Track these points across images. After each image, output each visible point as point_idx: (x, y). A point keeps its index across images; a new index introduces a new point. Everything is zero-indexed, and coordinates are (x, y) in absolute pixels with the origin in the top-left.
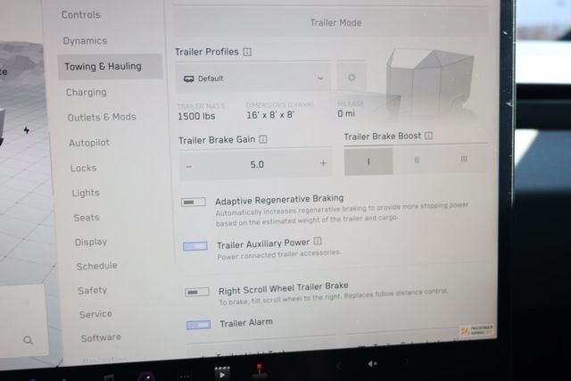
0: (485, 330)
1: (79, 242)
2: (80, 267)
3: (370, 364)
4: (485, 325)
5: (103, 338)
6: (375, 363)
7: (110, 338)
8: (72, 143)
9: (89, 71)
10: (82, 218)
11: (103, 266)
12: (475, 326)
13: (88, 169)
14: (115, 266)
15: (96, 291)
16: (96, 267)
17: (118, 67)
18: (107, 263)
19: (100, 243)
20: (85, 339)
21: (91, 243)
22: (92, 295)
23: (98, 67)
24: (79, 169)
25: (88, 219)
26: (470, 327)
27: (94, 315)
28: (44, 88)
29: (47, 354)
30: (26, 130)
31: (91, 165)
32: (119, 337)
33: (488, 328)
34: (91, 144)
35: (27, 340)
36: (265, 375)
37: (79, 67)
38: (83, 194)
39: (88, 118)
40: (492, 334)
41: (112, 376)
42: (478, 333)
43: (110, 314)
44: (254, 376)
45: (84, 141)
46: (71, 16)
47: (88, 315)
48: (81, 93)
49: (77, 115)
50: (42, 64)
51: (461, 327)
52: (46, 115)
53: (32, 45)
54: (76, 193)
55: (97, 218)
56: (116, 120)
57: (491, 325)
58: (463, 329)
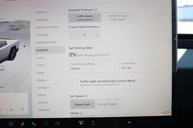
0: (167, 113)
1: (38, 80)
2: (39, 88)
3: (129, 122)
4: (167, 111)
5: (45, 110)
6: (131, 122)
7: (47, 110)
8: (37, 50)
9: (43, 29)
10: (39, 73)
11: (45, 88)
12: (164, 111)
14: (49, 88)
15: (43, 95)
16: (43, 88)
17: (51, 27)
18: (46, 87)
19: (45, 80)
20: (39, 110)
21: (42, 81)
22: (42, 97)
23: (45, 27)
24: (39, 58)
25: (41, 73)
26: (162, 111)
27: (42, 103)
28: (30, 33)
29: (28, 114)
30: (24, 46)
31: (42, 57)
32: (49, 110)
34: (43, 50)
35: (23, 109)
36: (95, 124)
37: (40, 28)
38: (40, 66)
39: (42, 43)
40: (170, 114)
41: (47, 122)
42: (165, 114)
43: (47, 103)
44: (91, 124)
45: (41, 49)
46: (39, 12)
47: (40, 103)
48: (40, 35)
49: (39, 42)
50: (29, 27)
52: (30, 41)
54: (38, 65)
55: (44, 73)
56: (50, 43)
57: (169, 111)
58: (160, 112)
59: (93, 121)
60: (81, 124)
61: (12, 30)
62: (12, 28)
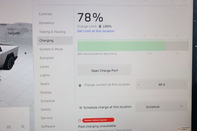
1: (42, 92)
2: (42, 101)
5: (49, 127)
7: (51, 127)
8: (41, 58)
9: (47, 33)
10: (43, 84)
11: (50, 101)
12: (183, 127)
14: (54, 101)
15: (47, 110)
16: (47, 101)
17: (57, 32)
19: (49, 93)
20: (42, 127)
21: (46, 93)
23: (50, 32)
24: (43, 67)
25: (45, 84)
26: (181, 127)
27: (46, 118)
28: (32, 38)
30: (25, 53)
31: (47, 66)
32: (54, 126)
33: (188, 128)
34: (48, 58)
35: (22, 126)
37: (44, 32)
38: (44, 76)
39: (47, 50)
40: (189, 130)
42: (184, 130)
43: (51, 118)
45: (45, 57)
46: (42, 14)
47: (44, 118)
48: (45, 41)
49: (43, 48)
50: (31, 30)
51: (178, 127)
52: (32, 48)
53: (28, 24)
54: (41, 75)
55: (49, 84)
56: (56, 50)
57: (189, 127)
58: (178, 128)
61: (10, 33)
62: (10, 31)
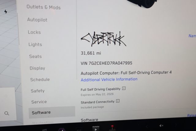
1: (32, 68)
2: (32, 80)
3: (160, 126)
5: (42, 113)
6: (163, 126)
7: (46, 113)
8: (29, 20)
10: (33, 57)
11: (43, 80)
13: (37, 33)
14: (48, 80)
15: (39, 91)
16: (39, 80)
18: (45, 78)
19: (42, 69)
20: (34, 113)
21: (37, 69)
22: (37, 93)
24: (32, 33)
25: (36, 57)
27: (38, 102)
29: (16, 119)
30: (6, 12)
31: (38, 31)
32: (49, 112)
34: (38, 20)
35: (6, 113)
36: (115, 130)
38: (34, 45)
39: (37, 7)
41: (46, 130)
43: (45, 102)
45: (35, 19)
47: (35, 102)
49: (31, 5)
52: (15, 3)
54: (30, 45)
55: (41, 57)
56: (51, 9)
59: (112, 126)
60: (96, 130)
